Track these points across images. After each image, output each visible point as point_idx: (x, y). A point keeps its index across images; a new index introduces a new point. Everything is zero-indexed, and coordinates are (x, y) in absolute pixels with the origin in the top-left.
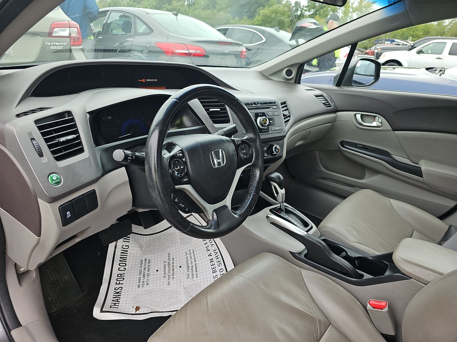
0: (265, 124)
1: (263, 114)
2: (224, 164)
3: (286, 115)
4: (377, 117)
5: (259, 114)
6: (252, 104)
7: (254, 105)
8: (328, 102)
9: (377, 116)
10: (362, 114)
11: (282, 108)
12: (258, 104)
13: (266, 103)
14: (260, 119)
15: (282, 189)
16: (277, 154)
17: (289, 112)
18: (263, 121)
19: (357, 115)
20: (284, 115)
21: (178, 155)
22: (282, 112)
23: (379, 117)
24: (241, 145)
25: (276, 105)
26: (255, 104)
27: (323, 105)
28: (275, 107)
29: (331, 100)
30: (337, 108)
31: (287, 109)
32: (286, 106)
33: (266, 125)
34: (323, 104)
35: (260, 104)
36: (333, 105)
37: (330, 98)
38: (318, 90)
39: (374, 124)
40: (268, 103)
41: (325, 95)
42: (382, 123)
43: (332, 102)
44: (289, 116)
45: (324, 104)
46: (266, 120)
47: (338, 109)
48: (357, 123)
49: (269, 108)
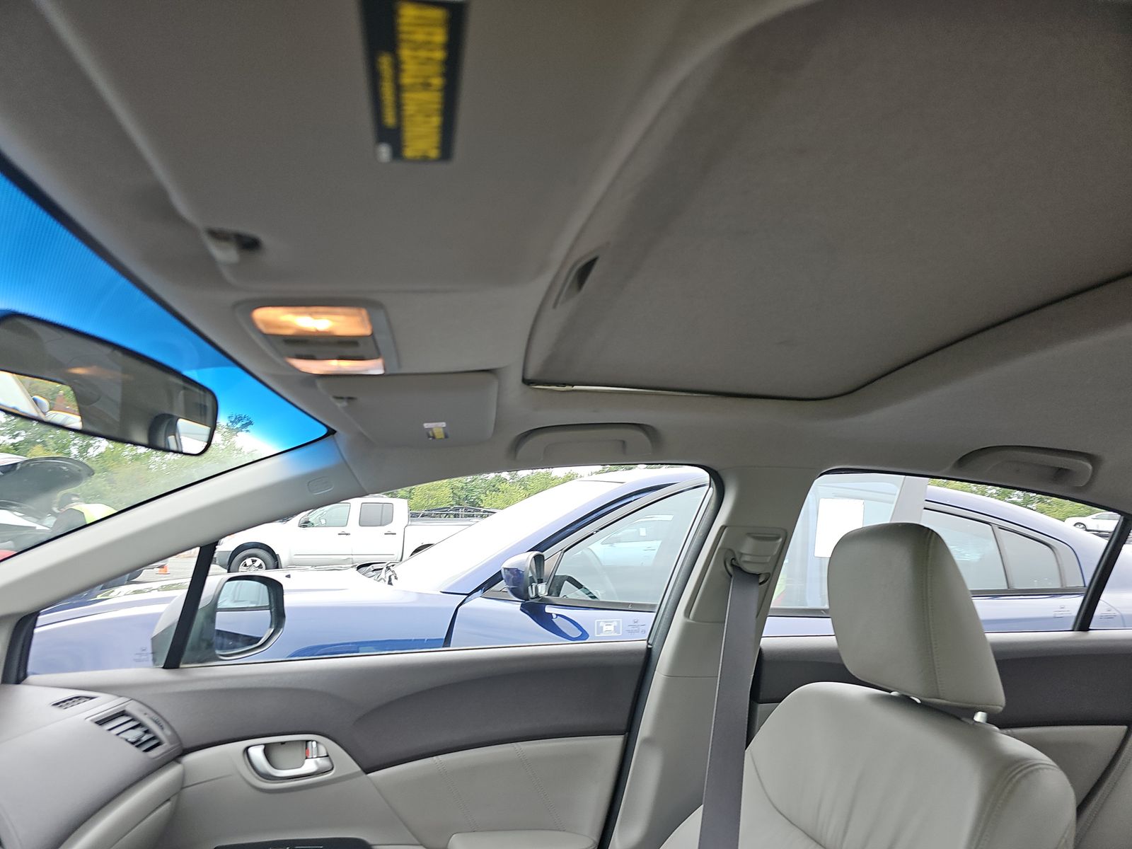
4: (314, 743)
8: (147, 732)
9: (312, 741)
10: (265, 744)
19: (251, 750)
23: (317, 742)
27: (132, 747)
29: (156, 722)
30: (181, 744)
34: (133, 743)
36: (167, 736)
37: (153, 715)
38: (102, 697)
39: (310, 766)
41: (132, 708)
42: (332, 759)
43: (162, 728)
45: (137, 743)
47: (187, 745)
48: (257, 775)
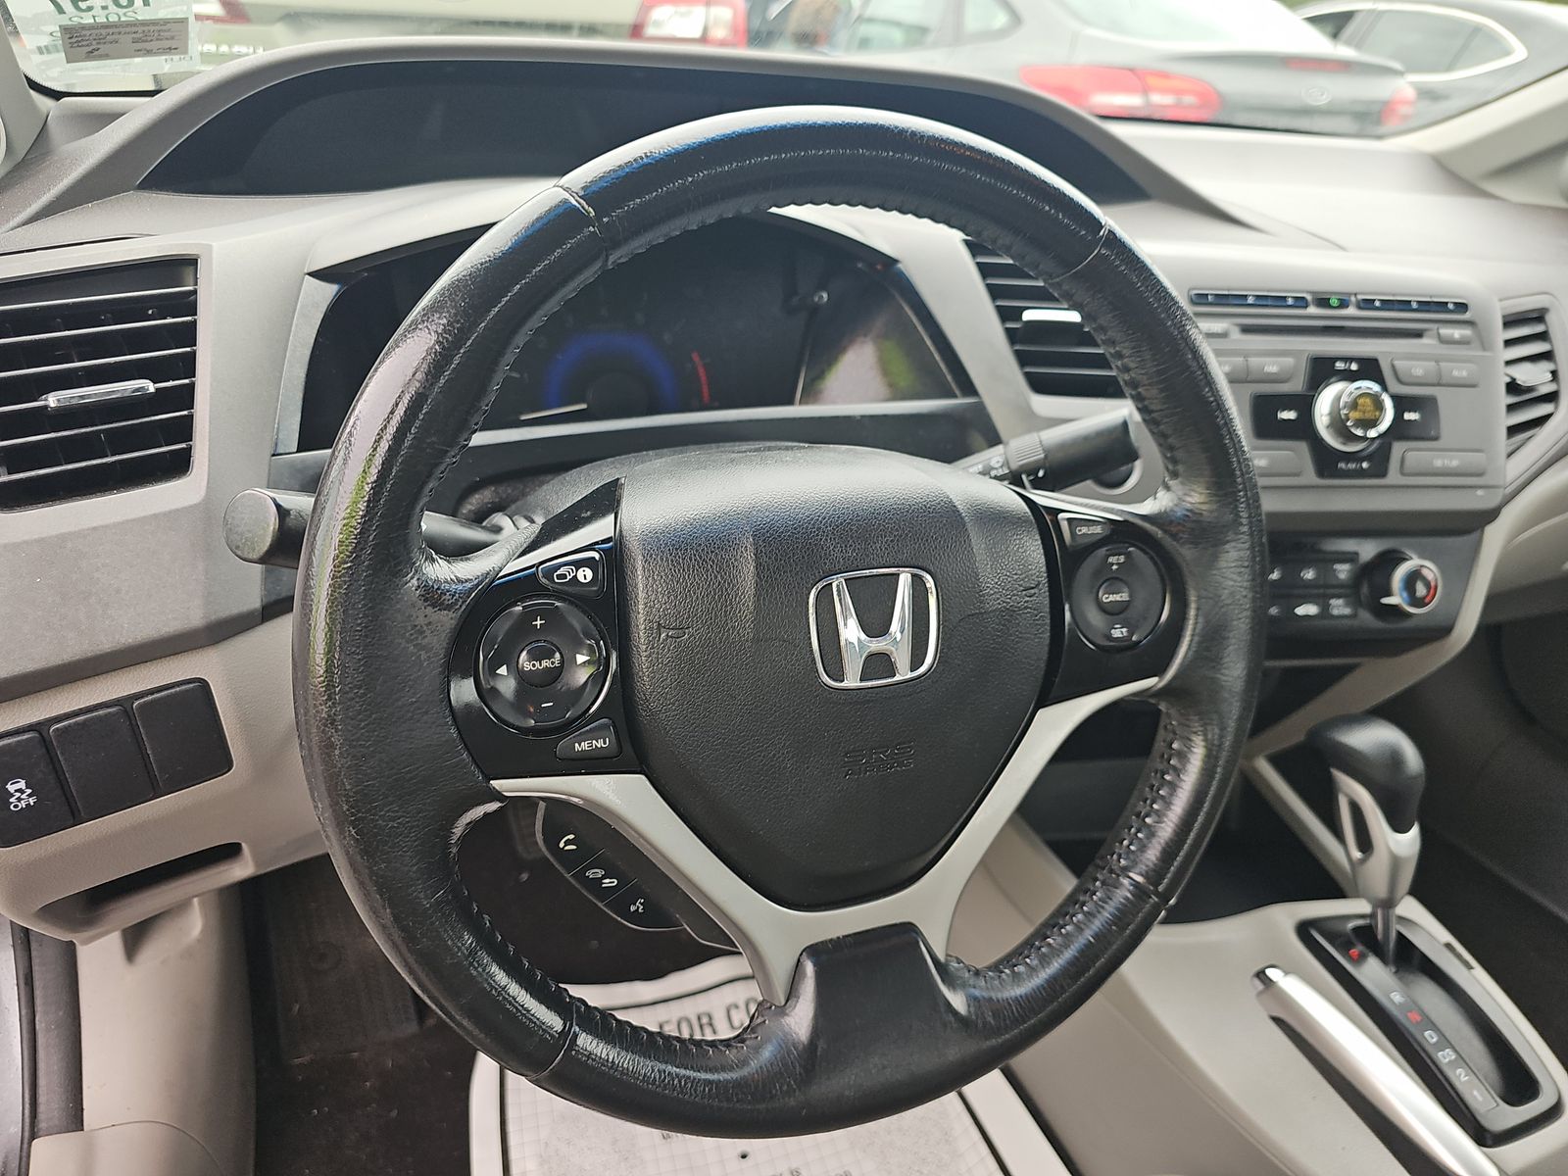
0: (1366, 431)
1: (1370, 368)
2: (922, 669)
3: (1530, 389)
5: (1340, 365)
6: (1301, 302)
7: (1312, 310)
11: (1509, 343)
12: (1343, 304)
13: (1405, 305)
14: (1338, 398)
15: (1399, 827)
16: (1409, 615)
17: (1554, 373)
18: (1354, 405)
20: (1513, 387)
21: (560, 577)
22: (1499, 364)
24: (1103, 551)
25: (1470, 323)
26: (1323, 302)
28: (1457, 333)
31: (1547, 356)
32: (1543, 336)
33: (1372, 433)
35: (1359, 307)
40: (1414, 305)
44: (1552, 397)
46: (1379, 406)
49: (1418, 334)
